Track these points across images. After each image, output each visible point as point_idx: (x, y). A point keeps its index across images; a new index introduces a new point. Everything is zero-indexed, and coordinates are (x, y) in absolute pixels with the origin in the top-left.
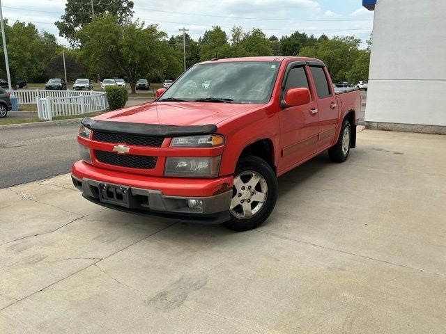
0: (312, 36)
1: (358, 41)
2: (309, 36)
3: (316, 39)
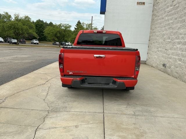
0: (46, 22)
1: (70, 26)
2: (45, 22)
3: (48, 23)
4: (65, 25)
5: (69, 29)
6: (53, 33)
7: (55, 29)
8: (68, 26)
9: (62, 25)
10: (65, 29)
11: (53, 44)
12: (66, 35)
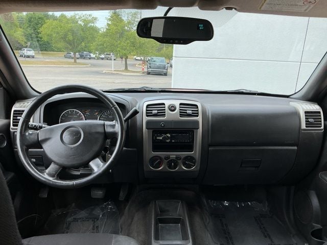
4: (83, 16)
5: (93, 25)
6: (58, 33)
7: (62, 25)
8: (90, 18)
9: (77, 17)
10: (85, 25)
11: (66, 57)
12: (87, 38)
